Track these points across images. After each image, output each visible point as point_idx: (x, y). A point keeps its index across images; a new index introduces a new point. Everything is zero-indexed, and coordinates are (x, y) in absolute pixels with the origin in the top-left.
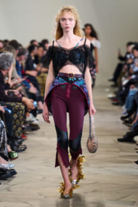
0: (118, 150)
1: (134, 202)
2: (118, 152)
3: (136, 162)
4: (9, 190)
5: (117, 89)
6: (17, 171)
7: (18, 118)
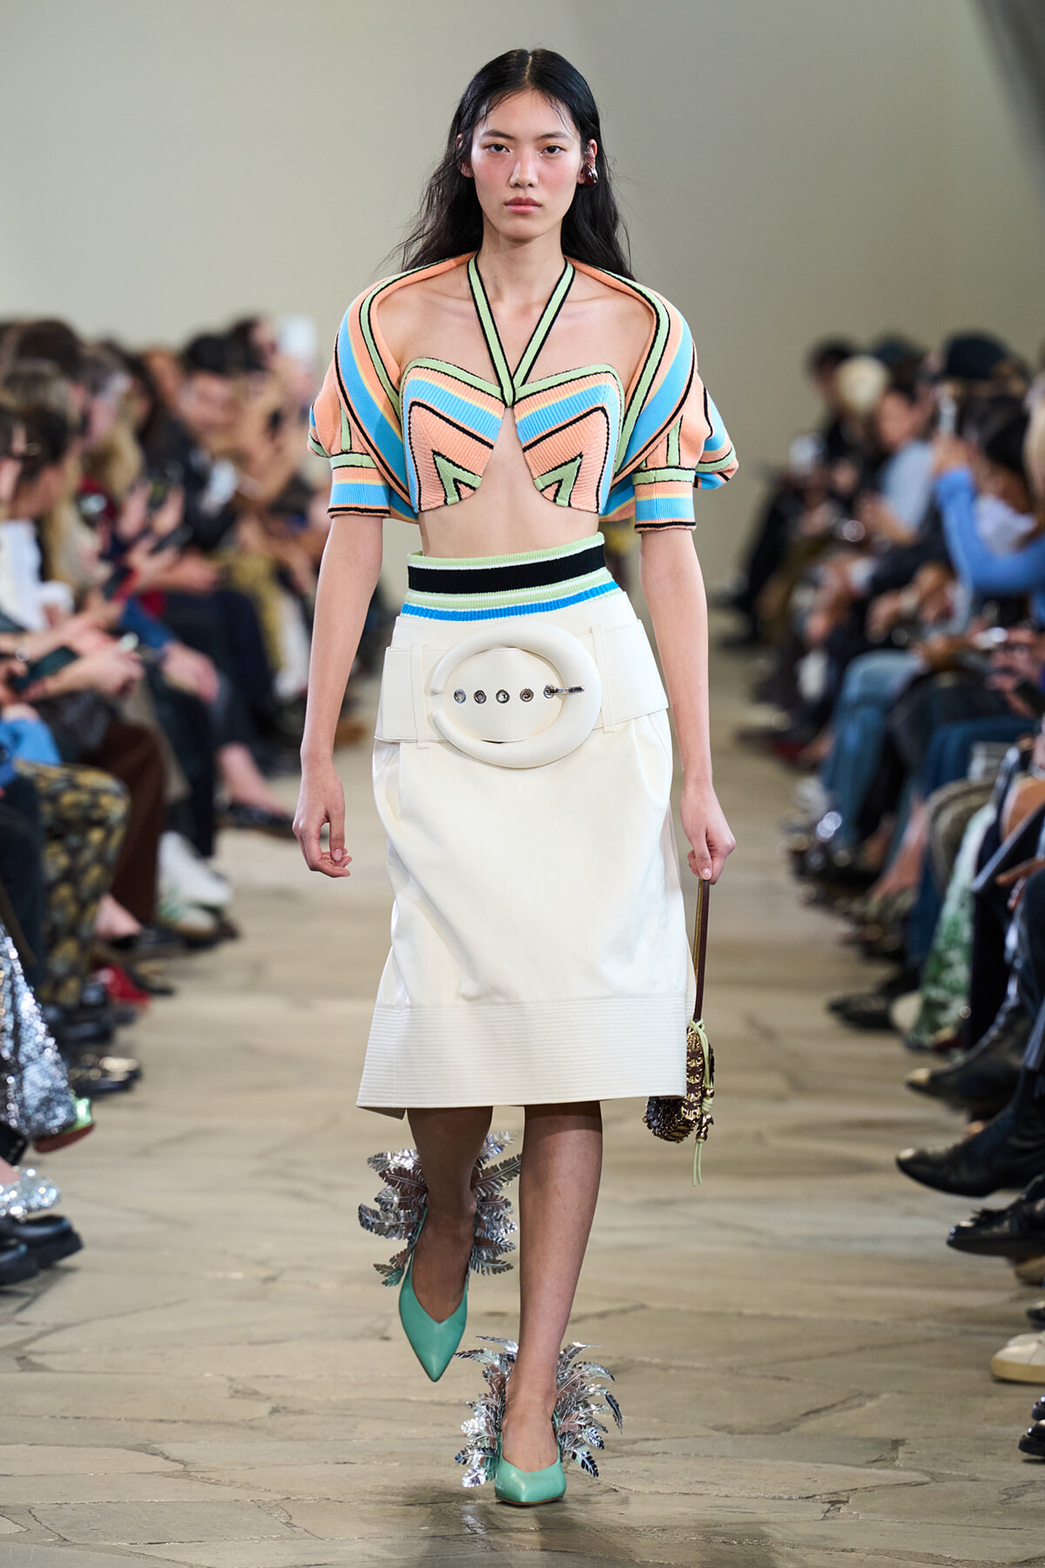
0: (776, 1082)
1: (897, 1444)
2: (779, 1098)
3: (905, 1167)
4: (25, 1362)
5: (763, 664)
6: (78, 1227)
7: (71, 876)
